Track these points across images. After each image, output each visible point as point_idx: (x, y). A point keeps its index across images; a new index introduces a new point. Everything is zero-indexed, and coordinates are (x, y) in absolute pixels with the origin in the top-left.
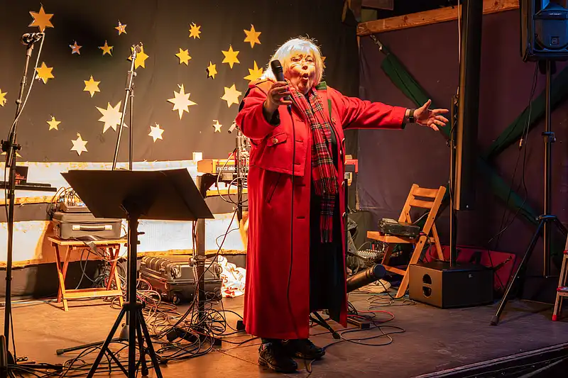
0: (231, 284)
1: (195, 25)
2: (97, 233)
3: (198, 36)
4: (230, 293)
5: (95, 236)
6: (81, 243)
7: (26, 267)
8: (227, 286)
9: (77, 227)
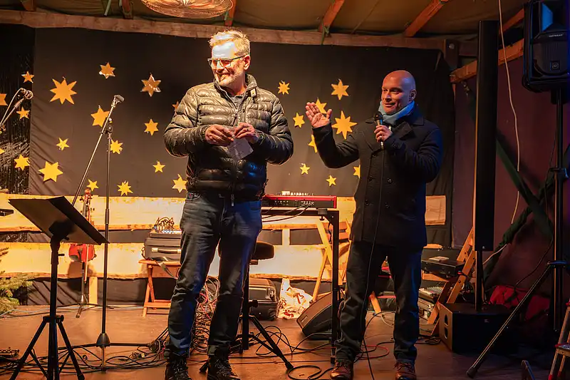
0: (289, 307)
1: (284, 83)
2: (169, 255)
3: (287, 93)
4: (289, 315)
5: (168, 258)
6: (154, 262)
7: (135, 279)
8: (286, 308)
9: (155, 249)
